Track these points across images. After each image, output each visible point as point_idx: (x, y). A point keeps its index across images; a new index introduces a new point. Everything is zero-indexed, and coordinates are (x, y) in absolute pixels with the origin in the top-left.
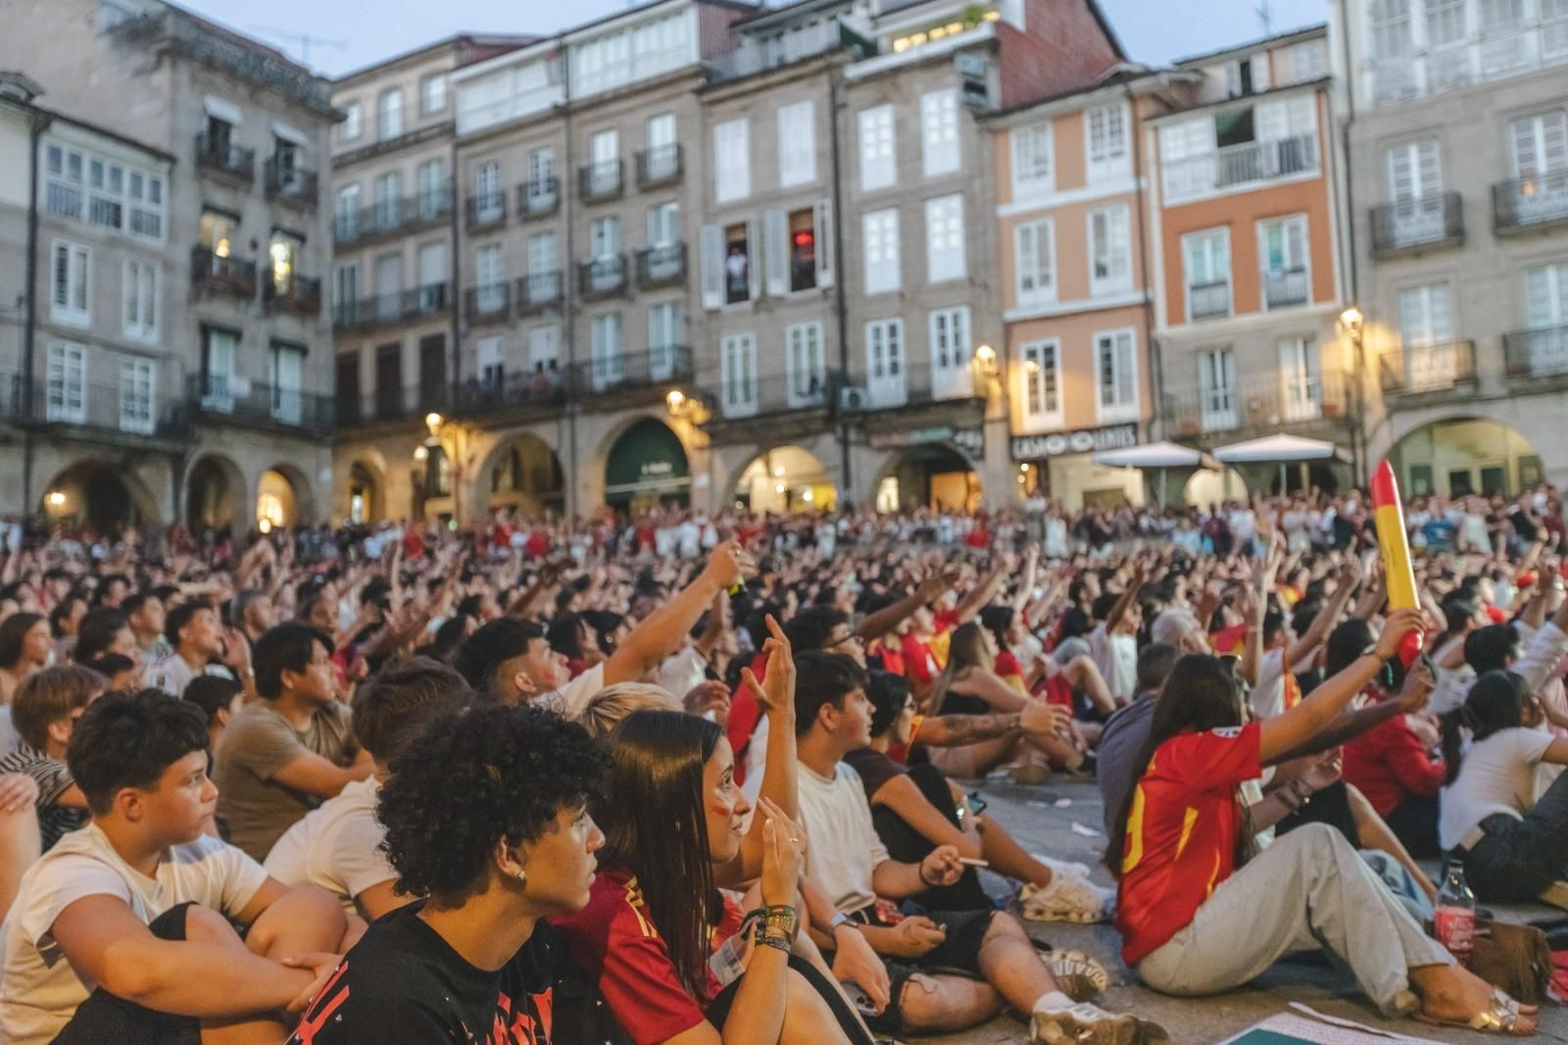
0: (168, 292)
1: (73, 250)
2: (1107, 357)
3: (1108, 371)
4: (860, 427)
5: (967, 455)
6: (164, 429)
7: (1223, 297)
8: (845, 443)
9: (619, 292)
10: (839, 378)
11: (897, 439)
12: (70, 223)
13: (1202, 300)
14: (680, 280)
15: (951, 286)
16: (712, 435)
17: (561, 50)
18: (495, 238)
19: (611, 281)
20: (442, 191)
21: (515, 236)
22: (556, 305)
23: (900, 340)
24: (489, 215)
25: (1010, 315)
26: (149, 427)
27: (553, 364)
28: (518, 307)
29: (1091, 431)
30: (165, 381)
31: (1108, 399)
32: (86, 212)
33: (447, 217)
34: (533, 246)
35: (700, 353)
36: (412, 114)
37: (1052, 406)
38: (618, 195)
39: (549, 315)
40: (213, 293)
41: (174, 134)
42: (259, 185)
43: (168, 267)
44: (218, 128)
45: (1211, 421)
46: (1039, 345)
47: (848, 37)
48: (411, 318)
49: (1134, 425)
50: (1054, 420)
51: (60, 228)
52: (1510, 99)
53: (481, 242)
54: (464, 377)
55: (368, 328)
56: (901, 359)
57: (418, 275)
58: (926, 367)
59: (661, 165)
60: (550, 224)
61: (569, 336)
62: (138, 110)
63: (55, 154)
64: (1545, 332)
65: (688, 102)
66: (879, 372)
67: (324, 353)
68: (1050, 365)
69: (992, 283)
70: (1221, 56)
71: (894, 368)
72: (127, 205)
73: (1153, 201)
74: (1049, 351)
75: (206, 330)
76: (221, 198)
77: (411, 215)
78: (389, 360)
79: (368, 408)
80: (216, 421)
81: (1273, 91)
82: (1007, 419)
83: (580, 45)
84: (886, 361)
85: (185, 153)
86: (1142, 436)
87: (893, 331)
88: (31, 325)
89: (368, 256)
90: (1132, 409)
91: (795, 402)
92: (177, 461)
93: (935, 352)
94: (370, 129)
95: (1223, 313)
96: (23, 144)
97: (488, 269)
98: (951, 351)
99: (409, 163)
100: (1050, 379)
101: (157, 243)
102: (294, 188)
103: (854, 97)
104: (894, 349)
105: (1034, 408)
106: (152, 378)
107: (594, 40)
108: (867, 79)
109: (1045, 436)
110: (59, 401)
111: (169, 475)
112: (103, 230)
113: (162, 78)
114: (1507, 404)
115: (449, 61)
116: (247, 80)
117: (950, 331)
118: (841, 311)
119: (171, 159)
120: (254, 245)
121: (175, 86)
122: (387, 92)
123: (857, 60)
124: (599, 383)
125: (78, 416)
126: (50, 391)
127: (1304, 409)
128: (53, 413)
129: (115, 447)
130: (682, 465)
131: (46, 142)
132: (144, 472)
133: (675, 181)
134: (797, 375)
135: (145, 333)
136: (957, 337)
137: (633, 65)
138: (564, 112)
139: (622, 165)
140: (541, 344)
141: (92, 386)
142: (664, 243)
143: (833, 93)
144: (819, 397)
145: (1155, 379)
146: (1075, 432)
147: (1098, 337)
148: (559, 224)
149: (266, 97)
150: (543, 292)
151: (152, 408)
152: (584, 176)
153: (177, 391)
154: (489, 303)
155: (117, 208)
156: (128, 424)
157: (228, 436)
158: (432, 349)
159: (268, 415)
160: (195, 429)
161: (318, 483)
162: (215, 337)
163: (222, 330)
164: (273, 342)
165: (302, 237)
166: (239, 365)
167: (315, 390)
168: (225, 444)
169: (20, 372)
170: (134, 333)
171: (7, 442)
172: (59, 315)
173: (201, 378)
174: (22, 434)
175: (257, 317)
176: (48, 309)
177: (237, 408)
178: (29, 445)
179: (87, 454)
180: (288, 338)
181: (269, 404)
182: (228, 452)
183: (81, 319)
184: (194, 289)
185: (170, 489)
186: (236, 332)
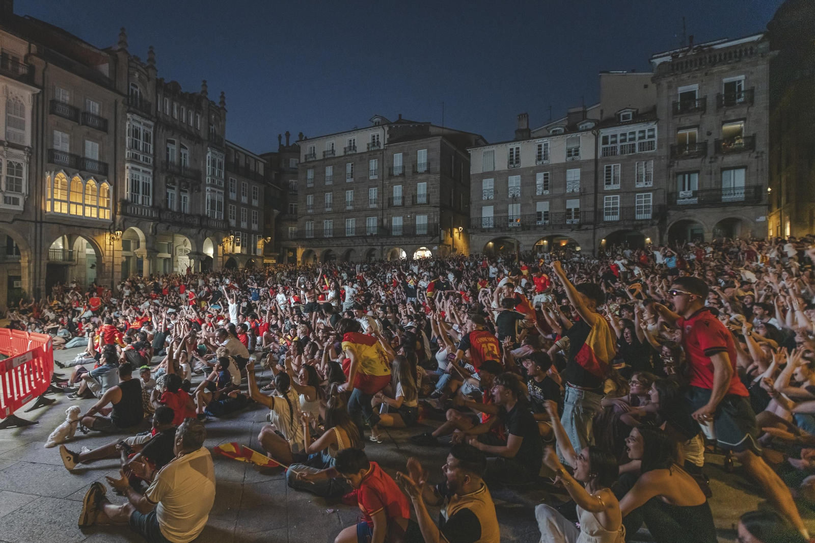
0: (657, 166)
1: (612, 165)
6: (655, 216)
12: (612, 158)
26: (649, 216)
30: (657, 198)
32: (619, 152)
42: (711, 109)
43: (658, 158)
44: (687, 96)
51: (608, 161)
63: (605, 138)
67: (760, 165)
72: (638, 142)
76: (687, 122)
85: (664, 114)
88: (596, 193)
92: (661, 223)
101: (653, 151)
102: (742, 99)
106: (651, 198)
110: (608, 214)
111: (657, 231)
112: (626, 155)
119: (654, 120)
120: (709, 134)
121: (659, 92)
125: (616, 218)
126: (605, 211)
128: (606, 219)
135: (646, 184)
141: (622, 208)
151: (651, 209)
155: (633, 146)
156: (638, 217)
157: (690, 212)
159: (720, 200)
160: (672, 212)
161: (755, 223)
162: (687, 176)
163: (690, 173)
164: (723, 169)
165: (744, 119)
166: (700, 184)
167: (753, 182)
168: (690, 216)
169: (592, 209)
170: (641, 185)
171: (587, 229)
172: (607, 188)
173: (677, 193)
174: (592, 227)
175: (710, 162)
176: (603, 187)
177: (699, 200)
178: (595, 229)
179: (617, 229)
180: (732, 165)
181: (722, 195)
182: (691, 218)
183: (617, 187)
184: (670, 162)
185: (658, 236)
186: (698, 172)
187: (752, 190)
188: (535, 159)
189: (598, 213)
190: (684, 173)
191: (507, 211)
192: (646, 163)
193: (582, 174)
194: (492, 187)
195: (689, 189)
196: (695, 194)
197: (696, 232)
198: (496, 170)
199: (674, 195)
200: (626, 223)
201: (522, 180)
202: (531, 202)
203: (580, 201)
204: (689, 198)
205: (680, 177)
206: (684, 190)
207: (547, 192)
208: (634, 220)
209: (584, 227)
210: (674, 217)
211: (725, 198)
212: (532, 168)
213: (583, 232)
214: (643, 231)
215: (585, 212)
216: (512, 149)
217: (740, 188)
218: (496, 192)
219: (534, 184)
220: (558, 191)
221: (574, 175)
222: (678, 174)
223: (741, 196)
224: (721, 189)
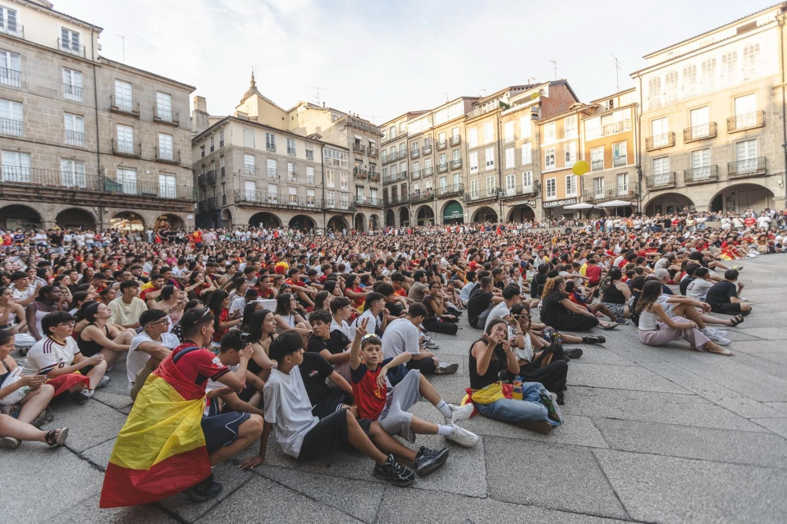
0: (349, 179)
1: (331, 171)
2: (569, 181)
3: (569, 185)
4: (504, 201)
5: (531, 207)
6: (350, 208)
7: (602, 164)
8: (501, 205)
9: (446, 171)
10: (500, 190)
11: (514, 204)
12: (330, 166)
13: (595, 165)
14: (460, 168)
15: (527, 165)
16: (468, 204)
17: (431, 113)
18: (417, 160)
19: (444, 169)
20: (405, 150)
21: (422, 159)
22: (431, 175)
23: (515, 179)
24: (416, 155)
25: (543, 172)
26: (347, 208)
27: (431, 189)
28: (423, 176)
29: (564, 200)
30: (349, 198)
31: (569, 192)
32: (332, 163)
33: (405, 156)
34: (426, 161)
35: (465, 185)
36: (398, 132)
37: (554, 194)
38: (446, 148)
39: (430, 178)
40: (358, 178)
41: (349, 144)
42: (366, 154)
43: (349, 173)
44: (357, 141)
45: (598, 197)
46: (551, 179)
47: (502, 104)
48: (399, 180)
49: (576, 198)
50: (555, 198)
51: (328, 167)
52: (692, 105)
53: (414, 161)
54: (411, 193)
55: (389, 183)
56: (515, 184)
57: (400, 169)
58: (521, 186)
59: (455, 141)
60: (429, 156)
61: (435, 182)
62: (341, 139)
63: (326, 151)
64: (699, 168)
65: (462, 125)
66: (509, 188)
67: (381, 189)
68: (553, 184)
69: (539, 164)
70: (604, 99)
71: (513, 187)
72: (340, 160)
73: (582, 141)
74: (553, 180)
75: (357, 186)
76: (359, 157)
77: (398, 156)
78: (394, 189)
79: (390, 200)
80: (360, 206)
81: (619, 109)
82: (542, 198)
83: (435, 112)
84: (511, 185)
85: (351, 148)
86: (578, 201)
87: (513, 177)
88: (323, 188)
89: (389, 166)
90: (575, 194)
91: (489, 196)
92: (352, 215)
93: (523, 182)
94: (388, 137)
95: (602, 168)
96: (319, 150)
97: (416, 167)
98: (527, 181)
99: (397, 144)
100: (553, 187)
101: (346, 168)
102: (373, 153)
103: (503, 119)
104: (513, 182)
105: (549, 195)
106: (347, 198)
107: (439, 111)
108: (506, 115)
109: (552, 202)
111: (351, 218)
112: (336, 167)
113: (345, 132)
114: (685, 189)
115: (406, 119)
116: (363, 130)
117: (527, 177)
118: (500, 174)
119: (348, 150)
120: (366, 167)
121: (348, 133)
122: (391, 128)
123: (504, 110)
124: (442, 193)
125: (333, 207)
126: (328, 202)
127: (624, 193)
128: (328, 206)
129: (340, 213)
130: (461, 212)
131: (324, 148)
132: (346, 218)
133: (459, 143)
134: (489, 189)
135: (345, 188)
136: (529, 178)
137: (449, 117)
138: (432, 129)
139: (446, 141)
140: (428, 184)
141: (335, 200)
142: (456, 159)
143: (498, 120)
144: (494, 195)
145: (582, 186)
146: (560, 200)
147: (566, 176)
148: (432, 156)
149: (366, 133)
150: (428, 172)
151: (347, 204)
152: (437, 144)
153: (352, 200)
154: (416, 175)
155: (338, 161)
156: (342, 208)
157: (362, 209)
158: (404, 187)
160: (356, 208)
163: (360, 186)
164: (372, 189)
167: (380, 200)
168: (362, 211)
169: (322, 198)
170: (343, 188)
171: (320, 213)
172: (328, 186)
175: (368, 184)
176: (326, 185)
178: (324, 213)
182: (363, 213)
183: (333, 186)
184: (354, 178)
185: (351, 221)
186: (363, 186)
188: (286, 150)
189: (324, 202)
191: (267, 189)
192: (344, 174)
193: (315, 171)
194: (253, 164)
198: (257, 148)
199: (356, 198)
201: (277, 166)
202: (285, 185)
203: (315, 192)
207: (294, 179)
212: (284, 157)
213: (318, 214)
216: (268, 134)
218: (256, 169)
219: (286, 170)
220: (302, 181)
221: (310, 171)
223: (375, 203)
224: (370, 198)
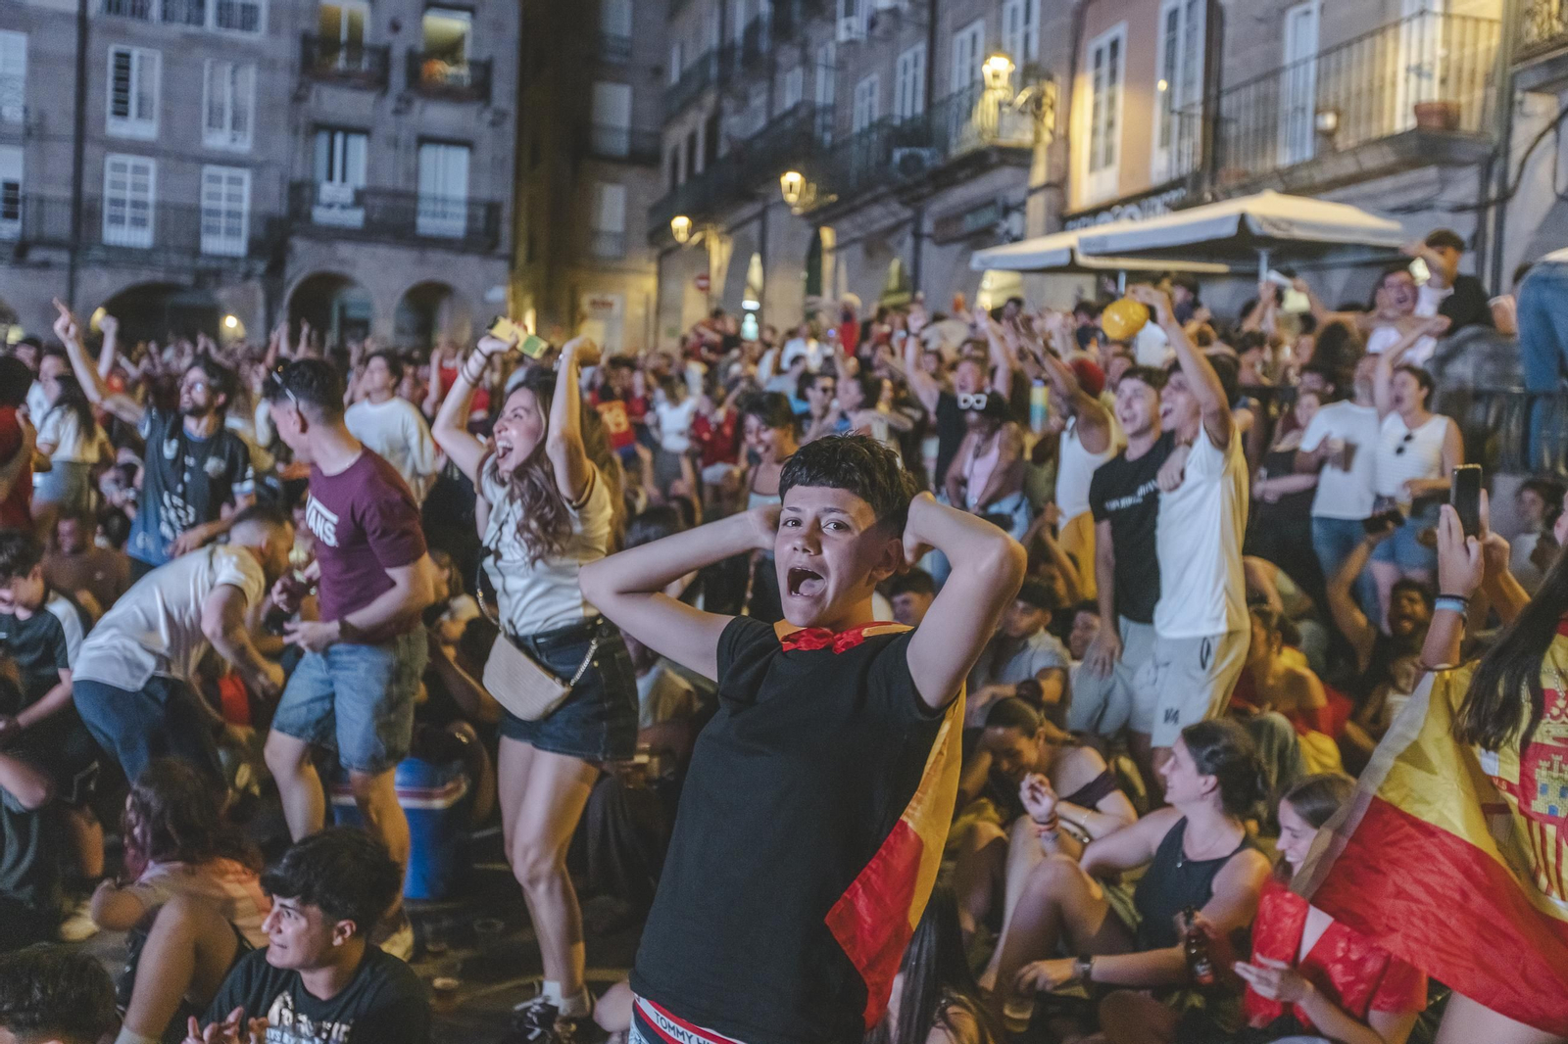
1: (136, 53)
6: (255, 247)
8: (917, 238)
12: (135, 26)
26: (238, 247)
32: (155, 11)
37: (1109, 157)
43: (267, 65)
51: (122, 34)
92: (270, 277)
101: (254, 38)
105: (1093, 161)
106: (246, 190)
110: (118, 220)
111: (260, 297)
112: (177, 29)
120: (395, 27)
125: (143, 238)
126: (107, 210)
135: (234, 140)
141: (161, 206)
151: (245, 224)
153: (274, 204)
156: (211, 245)
157: (345, 250)
159: (413, 225)
160: (299, 245)
161: (485, 302)
162: (339, 139)
163: (349, 130)
164: (424, 140)
165: (471, 10)
166: (371, 170)
167: (485, 193)
168: (342, 262)
169: (66, 193)
170: (218, 140)
171: (45, 265)
172: (117, 128)
173: (314, 187)
174: (63, 257)
175: (397, 112)
176: (102, 122)
177: (367, 220)
178: (73, 268)
179: (145, 276)
180: (444, 133)
181: (415, 213)
182: (347, 270)
183: (146, 130)
184: (301, 85)
185: (261, 312)
186: (364, 131)
187: (481, 212)
189: (85, 213)
190: (332, 129)
192: (234, 72)
193: (35, 57)
195: (344, 179)
196: (360, 198)
197: (354, 313)
199: (307, 193)
200: (175, 259)
203: (26, 159)
204: (344, 207)
205: (323, 140)
206: (330, 178)
208: (196, 252)
209: (36, 255)
210: (305, 260)
211: (426, 225)
213: (33, 273)
214: (223, 295)
215: (41, 200)
217: (456, 202)
222: (317, 127)
223: (455, 225)
224: (414, 197)
